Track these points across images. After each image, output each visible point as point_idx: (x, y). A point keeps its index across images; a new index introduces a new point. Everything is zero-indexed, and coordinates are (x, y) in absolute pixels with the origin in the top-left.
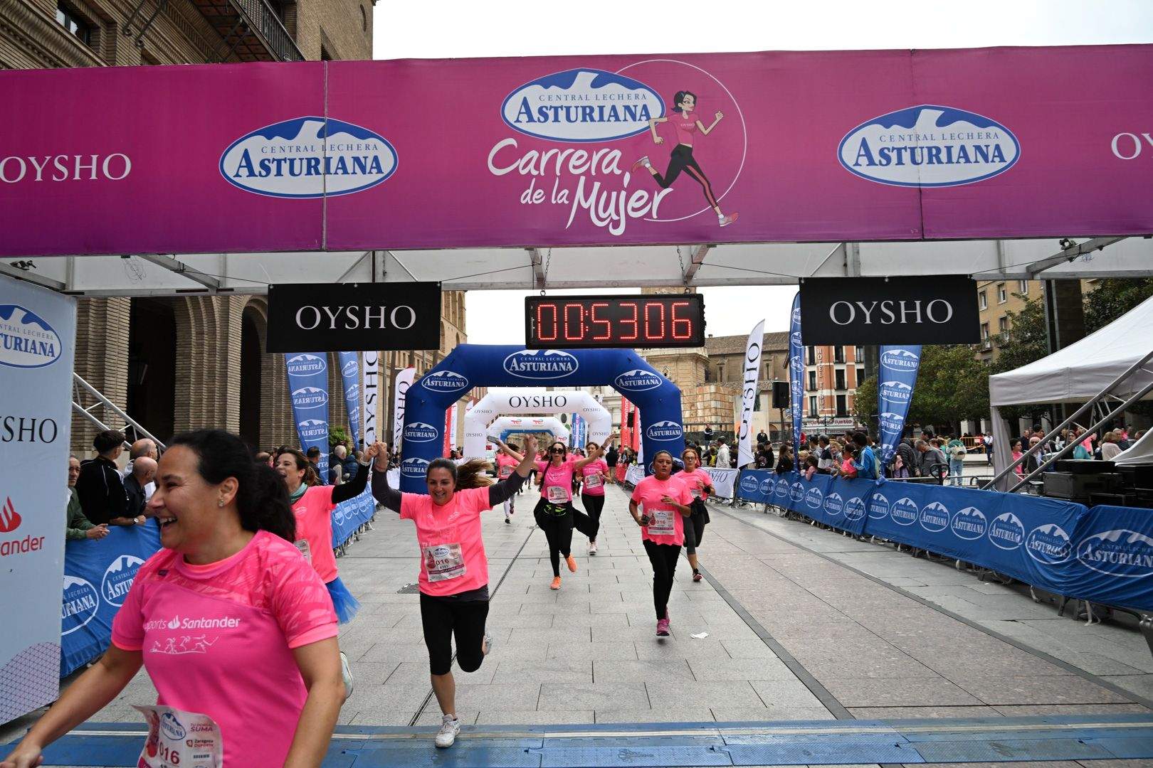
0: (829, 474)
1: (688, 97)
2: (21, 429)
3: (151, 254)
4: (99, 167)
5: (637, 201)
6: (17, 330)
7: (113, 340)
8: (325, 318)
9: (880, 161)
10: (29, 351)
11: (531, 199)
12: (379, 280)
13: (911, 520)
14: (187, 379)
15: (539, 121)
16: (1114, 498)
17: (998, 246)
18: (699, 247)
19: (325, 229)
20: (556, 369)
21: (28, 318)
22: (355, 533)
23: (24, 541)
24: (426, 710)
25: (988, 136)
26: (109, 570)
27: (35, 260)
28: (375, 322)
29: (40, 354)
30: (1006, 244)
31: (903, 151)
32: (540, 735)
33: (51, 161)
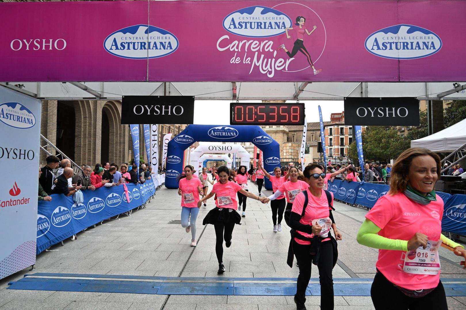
0: (341, 179)
1: (302, 19)
2: (20, 154)
3: (75, 81)
4: (53, 44)
5: (279, 63)
6: (18, 113)
7: (51, 119)
8: (146, 110)
9: (382, 48)
10: (23, 121)
11: (235, 61)
12: (167, 95)
13: (376, 199)
14: (80, 136)
15: (239, 28)
16: (461, 191)
17: (426, 85)
18: (304, 83)
19: (148, 72)
20: (229, 135)
21: (22, 108)
22: (149, 199)
23: (21, 200)
24: (185, 271)
25: (429, 38)
26: (54, 212)
27: (25, 84)
28: (166, 112)
29: (27, 123)
30: (429, 84)
31: (392, 44)
32: (232, 282)
33: (33, 42)
